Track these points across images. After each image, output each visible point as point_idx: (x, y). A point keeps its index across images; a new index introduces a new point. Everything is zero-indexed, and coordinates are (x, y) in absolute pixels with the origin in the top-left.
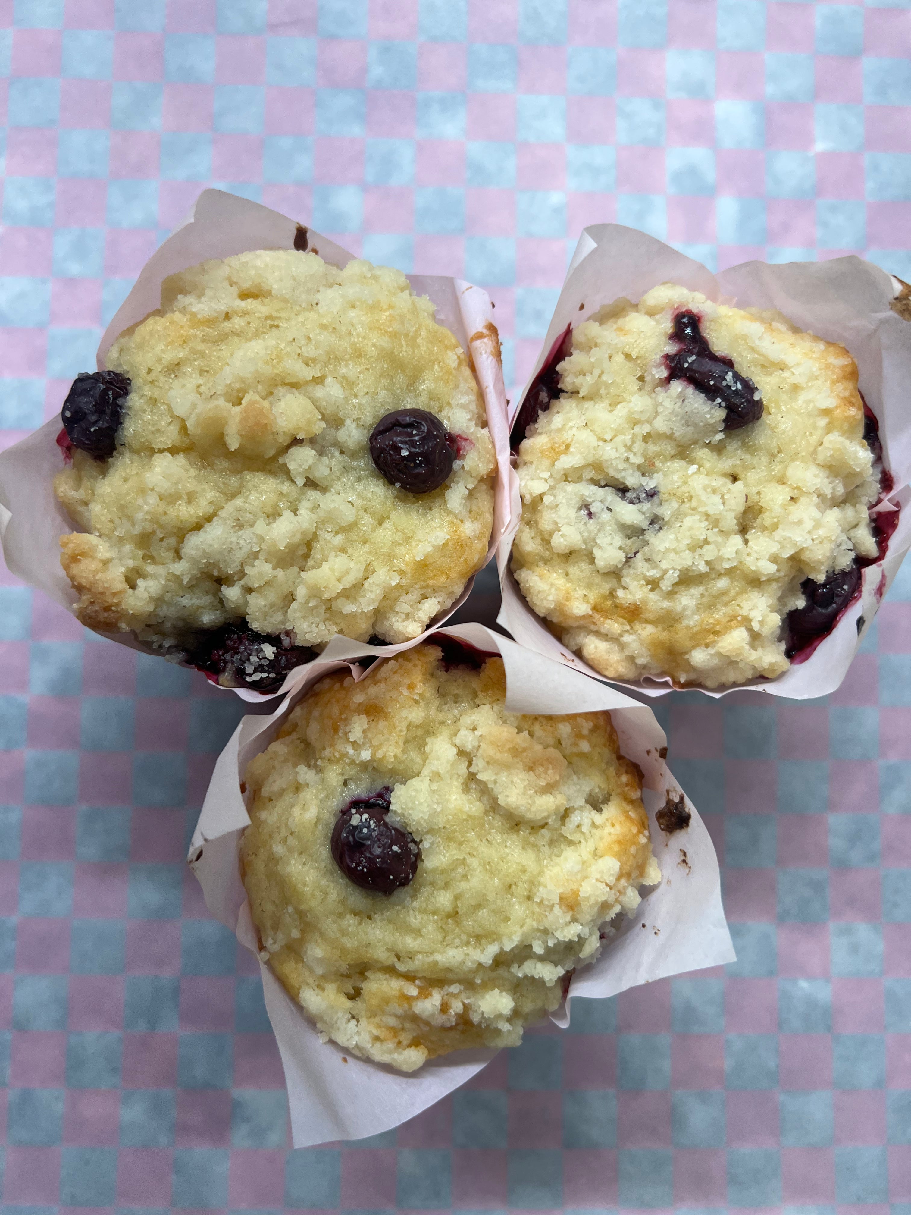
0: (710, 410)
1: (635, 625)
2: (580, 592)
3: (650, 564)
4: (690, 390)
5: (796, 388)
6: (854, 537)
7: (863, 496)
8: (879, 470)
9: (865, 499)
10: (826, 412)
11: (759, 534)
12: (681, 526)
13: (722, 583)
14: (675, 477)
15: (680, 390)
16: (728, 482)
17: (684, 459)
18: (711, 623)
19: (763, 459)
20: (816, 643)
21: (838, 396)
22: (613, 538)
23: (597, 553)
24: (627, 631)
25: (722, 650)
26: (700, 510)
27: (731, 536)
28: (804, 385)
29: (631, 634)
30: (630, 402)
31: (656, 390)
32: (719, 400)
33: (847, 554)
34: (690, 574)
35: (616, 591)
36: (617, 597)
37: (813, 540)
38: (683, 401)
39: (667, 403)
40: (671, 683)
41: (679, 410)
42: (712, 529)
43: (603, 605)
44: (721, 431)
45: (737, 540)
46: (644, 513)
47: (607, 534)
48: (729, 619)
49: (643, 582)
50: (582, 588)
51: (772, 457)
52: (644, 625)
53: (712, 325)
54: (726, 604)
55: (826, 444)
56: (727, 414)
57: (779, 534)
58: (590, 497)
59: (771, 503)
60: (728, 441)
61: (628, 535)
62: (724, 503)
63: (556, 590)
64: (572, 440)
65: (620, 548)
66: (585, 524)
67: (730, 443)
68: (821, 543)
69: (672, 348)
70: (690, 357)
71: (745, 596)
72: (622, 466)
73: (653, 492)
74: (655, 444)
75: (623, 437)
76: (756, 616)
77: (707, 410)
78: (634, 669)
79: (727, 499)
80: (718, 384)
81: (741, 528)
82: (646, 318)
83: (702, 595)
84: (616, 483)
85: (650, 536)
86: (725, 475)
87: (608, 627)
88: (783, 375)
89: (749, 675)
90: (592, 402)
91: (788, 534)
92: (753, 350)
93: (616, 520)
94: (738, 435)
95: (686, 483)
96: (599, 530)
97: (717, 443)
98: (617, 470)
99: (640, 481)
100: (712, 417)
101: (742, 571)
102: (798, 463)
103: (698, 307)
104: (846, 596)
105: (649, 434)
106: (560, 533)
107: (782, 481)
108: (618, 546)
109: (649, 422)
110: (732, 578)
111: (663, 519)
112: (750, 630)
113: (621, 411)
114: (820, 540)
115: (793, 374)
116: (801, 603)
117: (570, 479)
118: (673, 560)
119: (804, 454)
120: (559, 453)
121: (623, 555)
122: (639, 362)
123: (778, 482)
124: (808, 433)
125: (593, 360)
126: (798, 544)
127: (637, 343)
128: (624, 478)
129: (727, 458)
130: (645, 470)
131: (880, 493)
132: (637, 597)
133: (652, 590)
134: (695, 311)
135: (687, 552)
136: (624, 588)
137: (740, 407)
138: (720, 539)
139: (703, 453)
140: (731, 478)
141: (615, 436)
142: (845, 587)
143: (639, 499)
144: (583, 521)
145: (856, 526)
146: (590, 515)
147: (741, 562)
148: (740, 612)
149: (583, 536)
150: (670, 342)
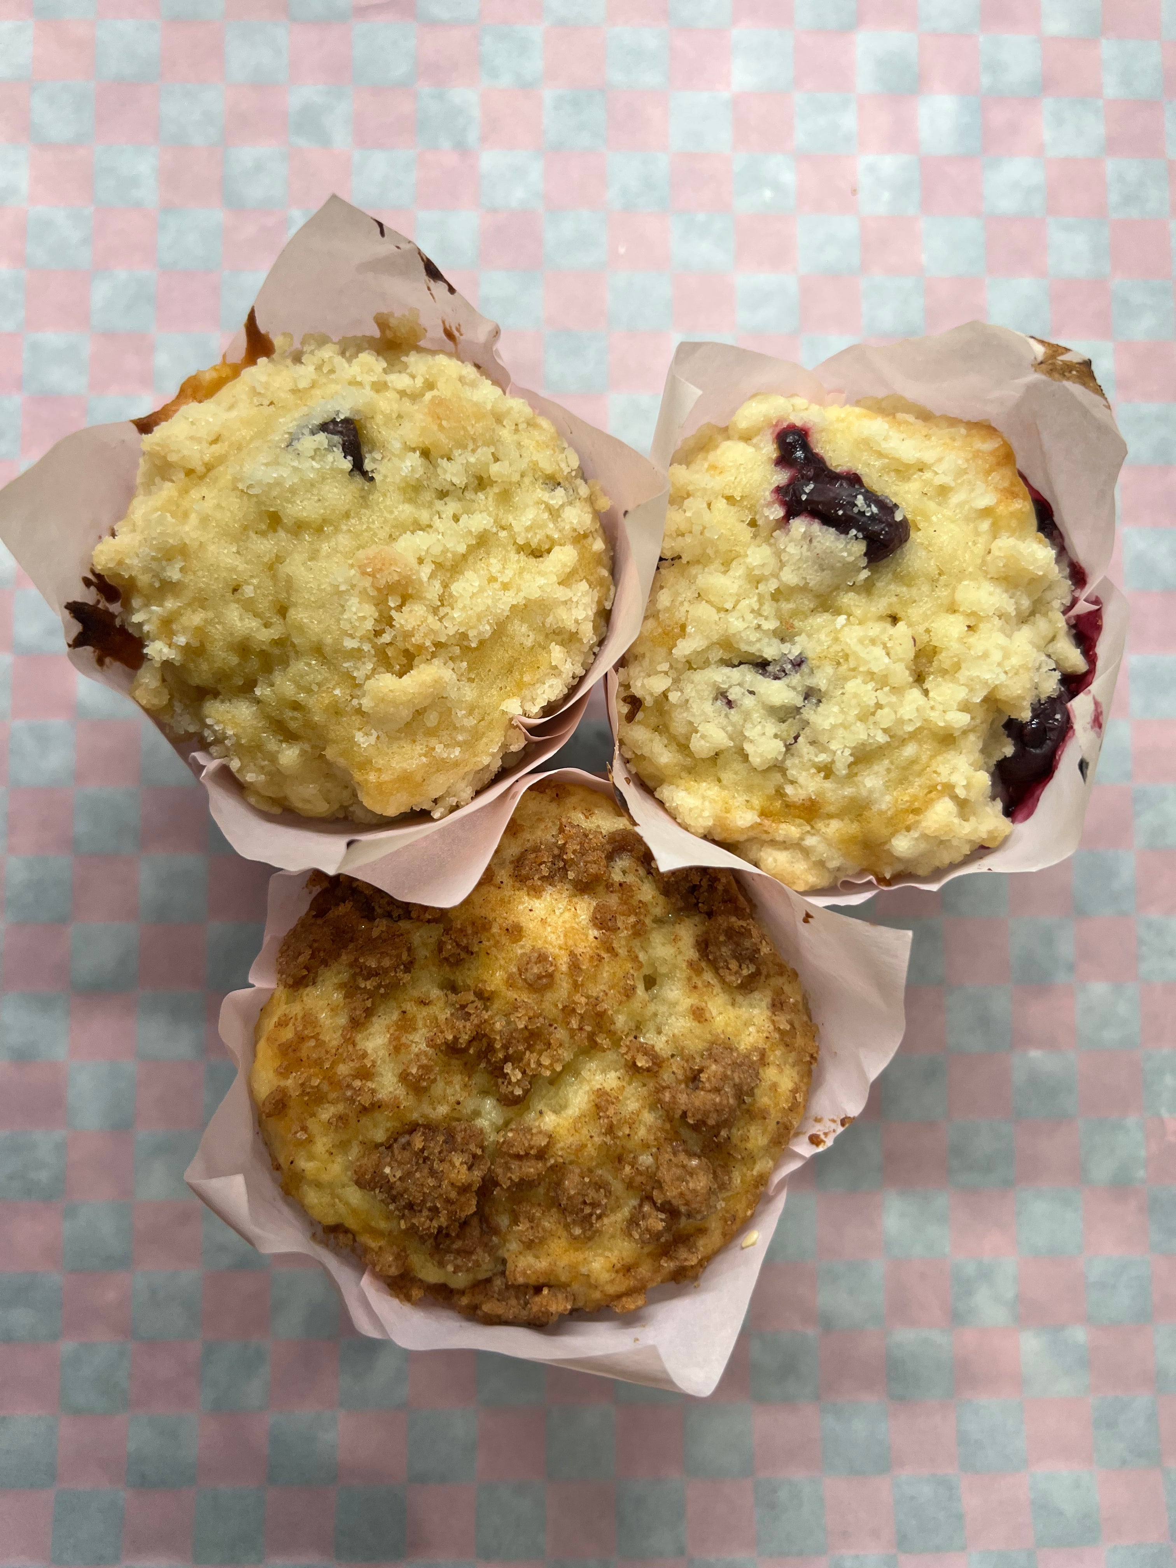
0: (846, 546)
1: (816, 823)
2: (740, 799)
3: (816, 747)
4: (816, 527)
5: (943, 491)
6: (1054, 653)
7: (1053, 600)
8: (1065, 563)
9: (1057, 604)
10: (987, 512)
11: (940, 679)
12: (843, 694)
13: (909, 750)
14: (823, 636)
15: (803, 530)
16: (888, 626)
17: (827, 611)
18: (907, 801)
19: (923, 589)
20: (1037, 792)
21: (996, 488)
22: (764, 727)
23: (748, 748)
24: (808, 832)
25: (927, 832)
26: (861, 669)
27: (907, 692)
28: (953, 484)
29: (813, 835)
30: (747, 556)
31: (774, 534)
32: (854, 532)
33: (1050, 676)
34: (868, 749)
35: (784, 789)
36: (786, 795)
37: (1006, 673)
38: (811, 541)
39: (792, 549)
40: (875, 881)
41: (809, 554)
42: (882, 689)
43: (771, 808)
44: (864, 568)
45: (915, 694)
46: (794, 688)
47: (756, 723)
48: (926, 791)
49: (813, 771)
50: (741, 793)
51: (934, 582)
52: (827, 822)
53: (824, 437)
54: (920, 774)
55: (995, 552)
56: (868, 546)
57: (963, 675)
58: (724, 682)
59: (945, 639)
60: (876, 576)
61: (782, 718)
62: (888, 654)
63: (710, 802)
64: (687, 619)
65: (776, 736)
66: (726, 716)
67: (879, 578)
68: (1016, 674)
69: (781, 477)
70: (807, 485)
71: (939, 758)
72: (753, 636)
73: (799, 660)
74: (788, 600)
75: (747, 601)
76: (959, 780)
77: (842, 546)
78: (827, 875)
79: (892, 648)
80: (849, 513)
81: (916, 676)
82: (741, 445)
83: (889, 770)
84: (751, 658)
85: (808, 713)
86: (881, 618)
87: (784, 833)
88: (924, 478)
89: (966, 850)
90: (700, 566)
91: (974, 673)
92: (880, 455)
93: (763, 703)
94: (887, 567)
95: (836, 640)
96: (745, 721)
97: (862, 583)
98: (750, 643)
99: (780, 649)
100: (850, 555)
101: (930, 729)
102: (966, 583)
103: (802, 418)
104: (1061, 727)
105: (778, 590)
106: (699, 734)
107: (952, 609)
108: (772, 735)
109: (776, 575)
110: (920, 743)
111: (820, 690)
112: (955, 798)
113: (738, 571)
114: (1014, 671)
115: (936, 473)
116: (1009, 750)
117: (695, 667)
118: (843, 738)
119: (971, 569)
120: (675, 638)
121: (781, 744)
122: (745, 503)
123: (947, 611)
124: (970, 544)
125: (688, 514)
126: (990, 681)
127: (738, 480)
128: (760, 650)
129: (880, 597)
130: (784, 635)
131: (1073, 591)
132: (811, 789)
133: (826, 777)
134: (799, 423)
135: (859, 724)
136: (792, 782)
137: (881, 534)
138: (894, 699)
139: (848, 599)
140: (889, 619)
141: (737, 602)
142: (1058, 716)
143: (784, 671)
144: (723, 713)
145: (1053, 639)
146: (730, 703)
147: (925, 720)
148: (939, 780)
149: (727, 732)
150: (778, 469)
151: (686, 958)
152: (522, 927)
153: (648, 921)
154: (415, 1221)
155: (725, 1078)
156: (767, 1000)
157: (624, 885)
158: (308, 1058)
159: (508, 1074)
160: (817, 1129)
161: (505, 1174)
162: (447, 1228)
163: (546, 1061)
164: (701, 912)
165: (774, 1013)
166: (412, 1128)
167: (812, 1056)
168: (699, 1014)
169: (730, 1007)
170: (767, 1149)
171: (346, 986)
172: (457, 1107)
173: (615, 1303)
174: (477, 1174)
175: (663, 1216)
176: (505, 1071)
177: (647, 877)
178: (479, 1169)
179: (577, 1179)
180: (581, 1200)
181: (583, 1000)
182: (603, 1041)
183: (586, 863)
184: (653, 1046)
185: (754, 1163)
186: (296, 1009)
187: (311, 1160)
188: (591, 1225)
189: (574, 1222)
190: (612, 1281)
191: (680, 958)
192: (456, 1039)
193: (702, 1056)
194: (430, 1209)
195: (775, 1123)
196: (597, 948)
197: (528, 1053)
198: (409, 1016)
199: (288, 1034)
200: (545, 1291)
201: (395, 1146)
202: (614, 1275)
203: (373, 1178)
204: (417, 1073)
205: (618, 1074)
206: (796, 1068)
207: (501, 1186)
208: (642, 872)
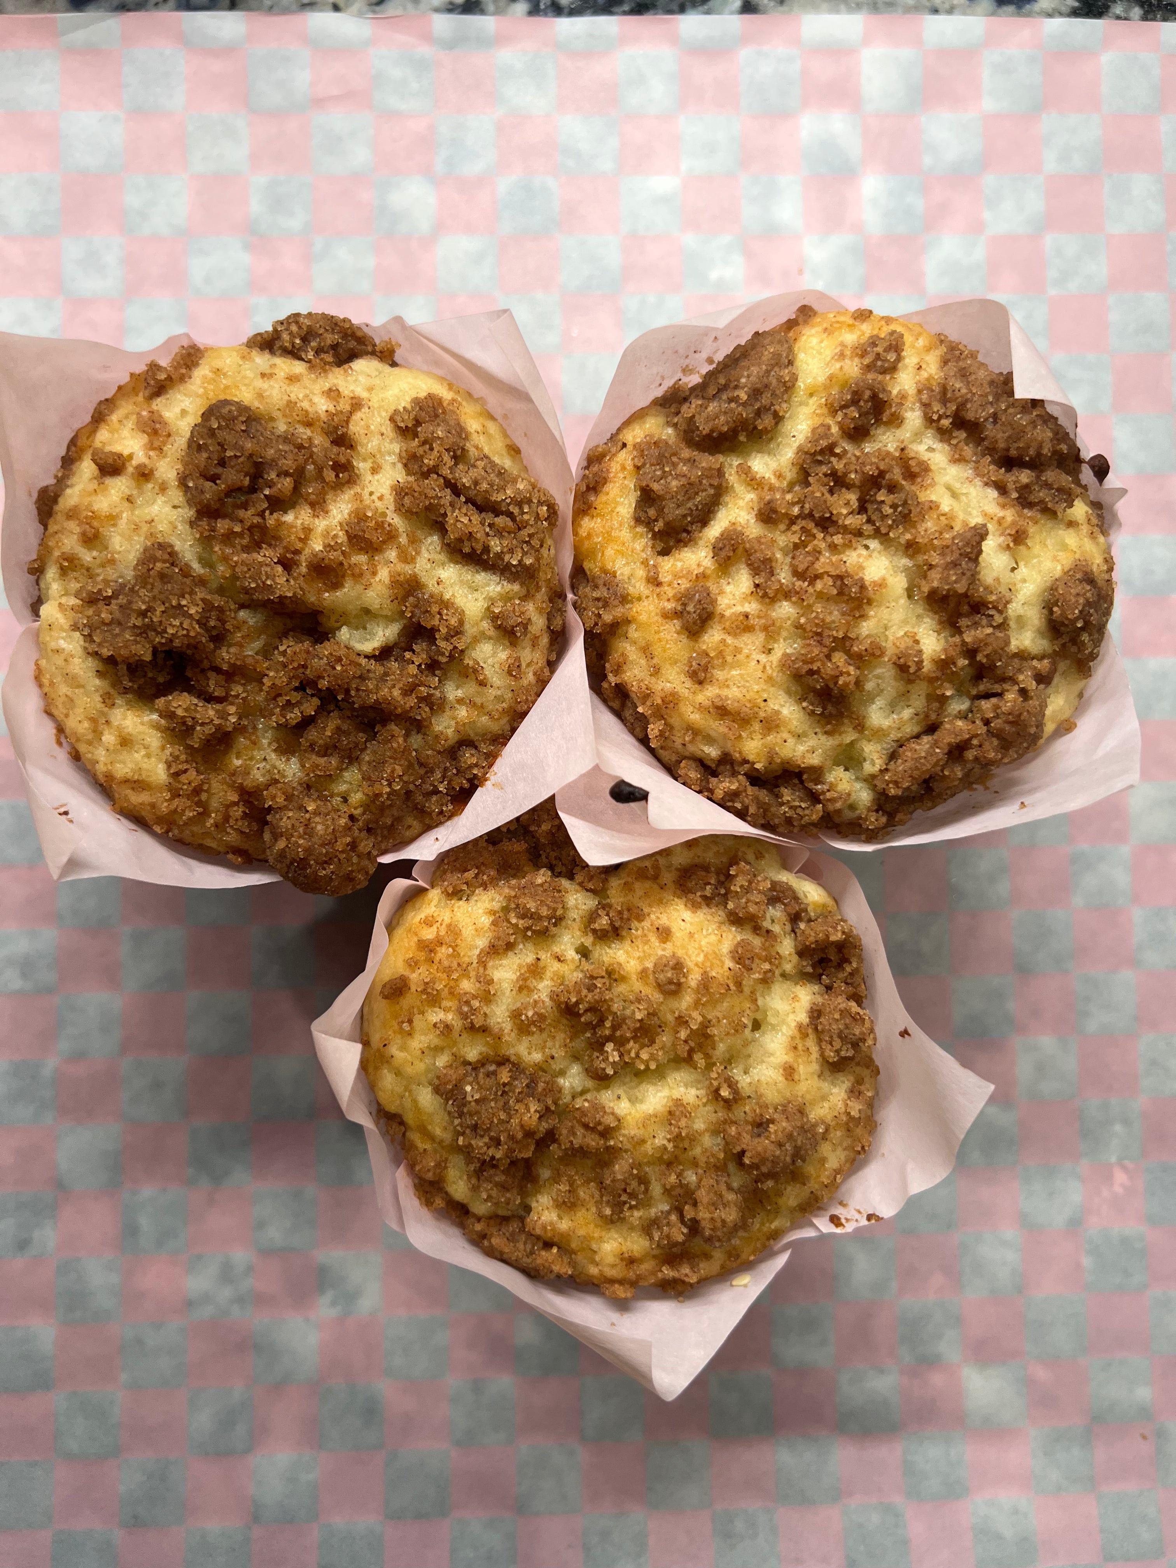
151: (798, 1019)
152: (670, 932)
153: (777, 972)
154: (473, 1142)
155: (790, 1137)
156: (847, 1085)
157: (770, 934)
158: (440, 963)
159: (607, 1052)
160: (839, 1211)
161: (568, 1137)
162: (498, 1160)
163: (644, 1056)
164: (821, 983)
165: (849, 1098)
166: (503, 1061)
167: (863, 1147)
168: (789, 1072)
169: (816, 1077)
170: (792, 1211)
171: (494, 914)
172: (550, 1060)
173: (607, 1286)
174: (545, 1126)
175: (685, 1231)
176: (606, 1049)
177: (790, 934)
178: (547, 1122)
179: (626, 1167)
180: (623, 1187)
181: (700, 1019)
182: (700, 1059)
183: (748, 901)
184: (737, 1082)
185: (776, 1217)
186: (445, 916)
187: (401, 1051)
188: (622, 1211)
189: (608, 1202)
190: (613, 1266)
191: (791, 1016)
192: (577, 1003)
193: (776, 1109)
194: (491, 1138)
195: (809, 1191)
196: (728, 978)
197: (632, 1043)
198: (541, 964)
199: (429, 934)
200: (555, 1250)
201: (482, 1070)
202: (618, 1261)
203: (452, 1090)
204: (532, 1017)
205: (699, 1093)
206: (846, 1152)
207: (560, 1144)
208: (788, 927)
